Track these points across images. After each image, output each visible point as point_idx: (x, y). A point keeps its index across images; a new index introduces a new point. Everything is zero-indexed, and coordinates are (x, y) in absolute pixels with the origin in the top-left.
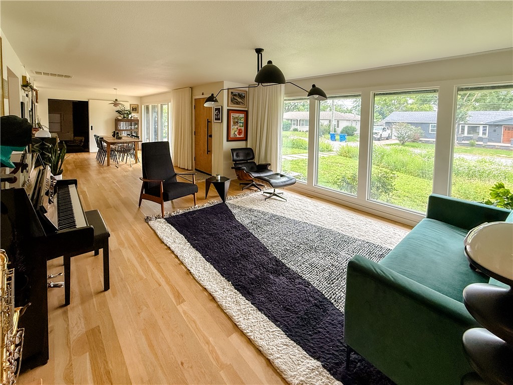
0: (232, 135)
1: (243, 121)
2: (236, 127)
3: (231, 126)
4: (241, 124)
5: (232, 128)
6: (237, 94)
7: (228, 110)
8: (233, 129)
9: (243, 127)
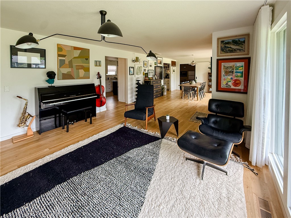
0: (223, 85)
1: (242, 70)
2: (230, 77)
3: (222, 76)
4: (239, 74)
5: (223, 78)
6: (231, 41)
7: (218, 60)
8: (224, 80)
9: (242, 76)
